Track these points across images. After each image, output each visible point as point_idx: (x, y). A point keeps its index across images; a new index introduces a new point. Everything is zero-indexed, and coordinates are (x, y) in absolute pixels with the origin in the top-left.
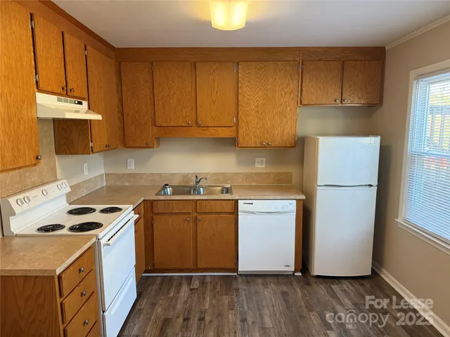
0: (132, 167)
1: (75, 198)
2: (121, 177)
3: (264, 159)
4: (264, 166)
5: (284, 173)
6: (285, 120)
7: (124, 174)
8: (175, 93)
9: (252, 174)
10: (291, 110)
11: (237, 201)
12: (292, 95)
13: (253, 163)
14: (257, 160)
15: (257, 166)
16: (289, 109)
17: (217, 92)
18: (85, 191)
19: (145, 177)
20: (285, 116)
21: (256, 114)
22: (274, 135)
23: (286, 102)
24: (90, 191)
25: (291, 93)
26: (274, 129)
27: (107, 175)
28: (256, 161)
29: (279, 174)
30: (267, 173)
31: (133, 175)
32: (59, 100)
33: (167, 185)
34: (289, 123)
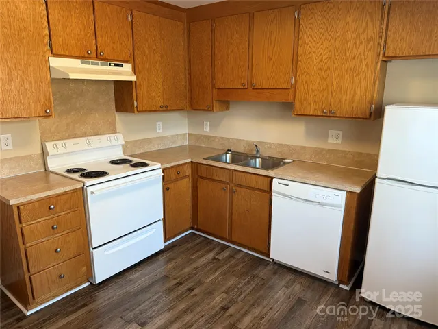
0: (207, 129)
1: (142, 151)
2: (198, 138)
3: (341, 133)
4: (339, 142)
5: (368, 155)
6: (357, 80)
7: (201, 136)
8: (233, 51)
9: (323, 150)
10: (367, 65)
11: (271, 179)
12: (371, 43)
13: (326, 137)
14: (331, 132)
15: (330, 140)
16: (364, 64)
17: (274, 47)
18: (156, 146)
19: (217, 140)
20: (358, 74)
21: (319, 71)
22: (340, 101)
23: (360, 54)
24: (164, 148)
25: (368, 41)
26: (341, 92)
27: (189, 134)
28: (330, 135)
29: (360, 154)
30: (344, 151)
31: (207, 137)
32: (82, 63)
33: (230, 151)
34: (363, 84)
